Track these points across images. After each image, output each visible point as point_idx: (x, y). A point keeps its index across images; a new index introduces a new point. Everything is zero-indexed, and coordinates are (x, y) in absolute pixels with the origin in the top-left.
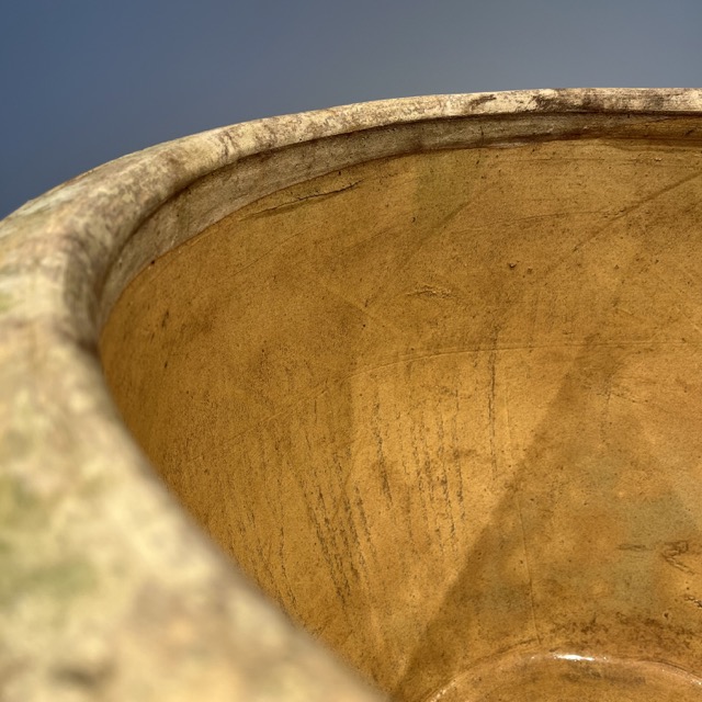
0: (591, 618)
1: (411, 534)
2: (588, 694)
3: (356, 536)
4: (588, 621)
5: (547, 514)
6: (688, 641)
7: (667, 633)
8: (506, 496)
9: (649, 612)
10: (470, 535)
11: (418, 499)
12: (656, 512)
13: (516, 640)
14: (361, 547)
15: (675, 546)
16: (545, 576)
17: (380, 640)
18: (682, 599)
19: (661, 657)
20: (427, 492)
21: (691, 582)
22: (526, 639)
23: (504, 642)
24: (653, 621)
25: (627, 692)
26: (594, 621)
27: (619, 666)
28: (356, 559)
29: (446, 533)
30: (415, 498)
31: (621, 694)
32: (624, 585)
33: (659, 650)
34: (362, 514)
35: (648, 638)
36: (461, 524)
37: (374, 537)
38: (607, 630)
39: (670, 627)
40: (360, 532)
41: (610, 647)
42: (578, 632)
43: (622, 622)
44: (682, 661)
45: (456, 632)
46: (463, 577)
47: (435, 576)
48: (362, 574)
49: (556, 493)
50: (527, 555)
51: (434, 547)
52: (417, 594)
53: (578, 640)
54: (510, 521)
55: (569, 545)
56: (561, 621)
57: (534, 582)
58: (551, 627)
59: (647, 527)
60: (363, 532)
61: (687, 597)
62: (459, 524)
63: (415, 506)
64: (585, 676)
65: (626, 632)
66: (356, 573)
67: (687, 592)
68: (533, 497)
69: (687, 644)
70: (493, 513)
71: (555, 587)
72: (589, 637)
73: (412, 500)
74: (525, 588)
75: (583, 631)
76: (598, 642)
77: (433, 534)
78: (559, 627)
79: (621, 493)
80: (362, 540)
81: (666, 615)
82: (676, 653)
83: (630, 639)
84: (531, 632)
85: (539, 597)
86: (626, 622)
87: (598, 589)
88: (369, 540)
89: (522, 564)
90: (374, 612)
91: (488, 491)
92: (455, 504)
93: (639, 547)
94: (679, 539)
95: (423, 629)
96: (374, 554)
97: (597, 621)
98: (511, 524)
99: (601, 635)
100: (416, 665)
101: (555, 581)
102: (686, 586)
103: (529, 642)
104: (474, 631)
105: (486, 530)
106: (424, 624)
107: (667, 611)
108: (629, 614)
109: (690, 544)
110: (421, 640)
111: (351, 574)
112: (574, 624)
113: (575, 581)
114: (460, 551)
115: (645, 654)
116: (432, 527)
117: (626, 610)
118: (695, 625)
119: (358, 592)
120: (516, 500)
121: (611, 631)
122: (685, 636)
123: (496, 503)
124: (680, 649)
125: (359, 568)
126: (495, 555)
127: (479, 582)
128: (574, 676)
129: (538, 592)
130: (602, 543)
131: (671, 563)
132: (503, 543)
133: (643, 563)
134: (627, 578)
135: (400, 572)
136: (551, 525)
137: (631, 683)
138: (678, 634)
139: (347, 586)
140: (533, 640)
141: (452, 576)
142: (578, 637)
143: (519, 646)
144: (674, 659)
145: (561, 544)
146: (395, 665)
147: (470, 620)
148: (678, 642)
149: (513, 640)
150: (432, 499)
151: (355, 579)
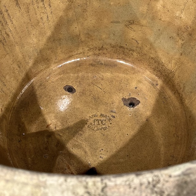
0: (102, 46)
1: (30, 20)
2: (96, 70)
3: (7, 22)
4: (101, 46)
5: (85, 10)
6: (132, 53)
7: (126, 50)
8: (69, 5)
9: (121, 43)
10: (55, 19)
11: (32, 8)
12: (124, 10)
13: (75, 53)
14: (9, 26)
15: (129, 22)
16: (85, 32)
17: (20, 56)
18: (131, 40)
19: (124, 58)
20: (36, 5)
21: (134, 34)
22: (79, 53)
23: (71, 54)
24: (122, 46)
25: (110, 69)
26: (103, 47)
27: (110, 61)
28: (7, 30)
29: (45, 19)
30: (31, 7)
31: (108, 70)
32: (113, 35)
33: (123, 56)
34: (8, 15)
35: (120, 52)
36: (51, 15)
37: (14, 22)
38: (107, 50)
39: (127, 49)
40: (8, 21)
41: (108, 55)
42: (97, 50)
43: (112, 47)
44: (130, 59)
45: (52, 51)
46: (53, 34)
47: (42, 34)
48: (10, 35)
49: (88, 3)
50: (78, 25)
51: (41, 24)
52: (35, 40)
53: (97, 53)
54: (70, 14)
55: (93, 21)
56: (91, 47)
57: (81, 34)
58: (88, 49)
59: (121, 15)
60: (9, 21)
61: (132, 39)
62: (50, 15)
63: (31, 10)
64: (97, 64)
65: (113, 50)
66: (8, 35)
67: (133, 37)
68: (79, 5)
69: (132, 54)
70: (64, 11)
71: (89, 35)
72: (101, 52)
73: (30, 8)
74: (78, 36)
75: (99, 50)
76: (104, 53)
77: (40, 19)
78: (91, 49)
79: (112, 3)
80: (9, 23)
81: (126, 45)
82: (129, 57)
83: (114, 52)
84: (81, 50)
85: (83, 39)
86: (113, 47)
87: (104, 36)
88: (12, 23)
89: (76, 28)
90: (17, 47)
91: (61, 3)
92: (48, 8)
93: (118, 22)
94: (131, 19)
95: (39, 51)
96: (15, 28)
97: (104, 47)
98: (71, 15)
99: (105, 51)
100: (36, 63)
101: (89, 34)
102: (133, 35)
103: (80, 54)
104: (59, 51)
105: (61, 17)
106: (39, 49)
107: (126, 43)
108: (114, 45)
109: (134, 21)
110: (38, 55)
111: (6, 35)
112: (96, 48)
113: (96, 34)
114: (51, 25)
115: (119, 57)
116: (39, 17)
117: (113, 43)
118: (135, 48)
119: (10, 41)
120: (72, 6)
121: (108, 50)
122: (132, 51)
123: (64, 7)
124: (130, 55)
125: (9, 33)
126: (65, 25)
127: (60, 35)
128: (94, 64)
129: (83, 38)
130: (105, 21)
131: (128, 28)
132: (68, 21)
133: (119, 28)
134: (114, 33)
135: (27, 33)
136: (86, 14)
137: (112, 66)
138: (129, 51)
139: (4, 39)
140: (81, 53)
141: (49, 33)
142: (97, 52)
143: (76, 55)
144: (128, 59)
145: (90, 21)
146: (28, 63)
147: (57, 47)
148: (129, 53)
149: (74, 53)
150: (38, 7)
151: (8, 37)
